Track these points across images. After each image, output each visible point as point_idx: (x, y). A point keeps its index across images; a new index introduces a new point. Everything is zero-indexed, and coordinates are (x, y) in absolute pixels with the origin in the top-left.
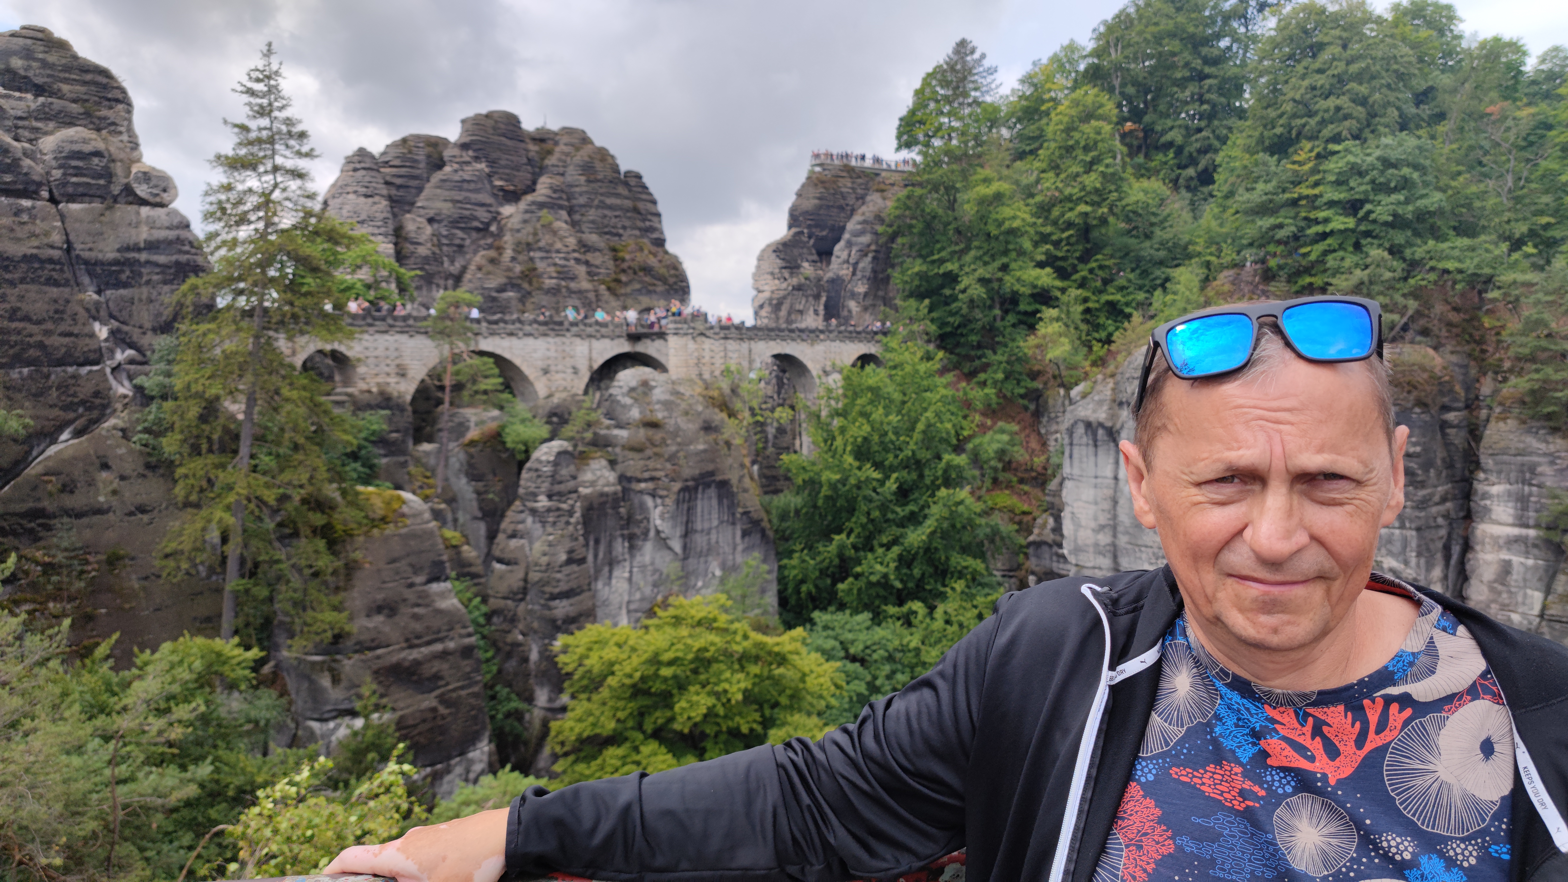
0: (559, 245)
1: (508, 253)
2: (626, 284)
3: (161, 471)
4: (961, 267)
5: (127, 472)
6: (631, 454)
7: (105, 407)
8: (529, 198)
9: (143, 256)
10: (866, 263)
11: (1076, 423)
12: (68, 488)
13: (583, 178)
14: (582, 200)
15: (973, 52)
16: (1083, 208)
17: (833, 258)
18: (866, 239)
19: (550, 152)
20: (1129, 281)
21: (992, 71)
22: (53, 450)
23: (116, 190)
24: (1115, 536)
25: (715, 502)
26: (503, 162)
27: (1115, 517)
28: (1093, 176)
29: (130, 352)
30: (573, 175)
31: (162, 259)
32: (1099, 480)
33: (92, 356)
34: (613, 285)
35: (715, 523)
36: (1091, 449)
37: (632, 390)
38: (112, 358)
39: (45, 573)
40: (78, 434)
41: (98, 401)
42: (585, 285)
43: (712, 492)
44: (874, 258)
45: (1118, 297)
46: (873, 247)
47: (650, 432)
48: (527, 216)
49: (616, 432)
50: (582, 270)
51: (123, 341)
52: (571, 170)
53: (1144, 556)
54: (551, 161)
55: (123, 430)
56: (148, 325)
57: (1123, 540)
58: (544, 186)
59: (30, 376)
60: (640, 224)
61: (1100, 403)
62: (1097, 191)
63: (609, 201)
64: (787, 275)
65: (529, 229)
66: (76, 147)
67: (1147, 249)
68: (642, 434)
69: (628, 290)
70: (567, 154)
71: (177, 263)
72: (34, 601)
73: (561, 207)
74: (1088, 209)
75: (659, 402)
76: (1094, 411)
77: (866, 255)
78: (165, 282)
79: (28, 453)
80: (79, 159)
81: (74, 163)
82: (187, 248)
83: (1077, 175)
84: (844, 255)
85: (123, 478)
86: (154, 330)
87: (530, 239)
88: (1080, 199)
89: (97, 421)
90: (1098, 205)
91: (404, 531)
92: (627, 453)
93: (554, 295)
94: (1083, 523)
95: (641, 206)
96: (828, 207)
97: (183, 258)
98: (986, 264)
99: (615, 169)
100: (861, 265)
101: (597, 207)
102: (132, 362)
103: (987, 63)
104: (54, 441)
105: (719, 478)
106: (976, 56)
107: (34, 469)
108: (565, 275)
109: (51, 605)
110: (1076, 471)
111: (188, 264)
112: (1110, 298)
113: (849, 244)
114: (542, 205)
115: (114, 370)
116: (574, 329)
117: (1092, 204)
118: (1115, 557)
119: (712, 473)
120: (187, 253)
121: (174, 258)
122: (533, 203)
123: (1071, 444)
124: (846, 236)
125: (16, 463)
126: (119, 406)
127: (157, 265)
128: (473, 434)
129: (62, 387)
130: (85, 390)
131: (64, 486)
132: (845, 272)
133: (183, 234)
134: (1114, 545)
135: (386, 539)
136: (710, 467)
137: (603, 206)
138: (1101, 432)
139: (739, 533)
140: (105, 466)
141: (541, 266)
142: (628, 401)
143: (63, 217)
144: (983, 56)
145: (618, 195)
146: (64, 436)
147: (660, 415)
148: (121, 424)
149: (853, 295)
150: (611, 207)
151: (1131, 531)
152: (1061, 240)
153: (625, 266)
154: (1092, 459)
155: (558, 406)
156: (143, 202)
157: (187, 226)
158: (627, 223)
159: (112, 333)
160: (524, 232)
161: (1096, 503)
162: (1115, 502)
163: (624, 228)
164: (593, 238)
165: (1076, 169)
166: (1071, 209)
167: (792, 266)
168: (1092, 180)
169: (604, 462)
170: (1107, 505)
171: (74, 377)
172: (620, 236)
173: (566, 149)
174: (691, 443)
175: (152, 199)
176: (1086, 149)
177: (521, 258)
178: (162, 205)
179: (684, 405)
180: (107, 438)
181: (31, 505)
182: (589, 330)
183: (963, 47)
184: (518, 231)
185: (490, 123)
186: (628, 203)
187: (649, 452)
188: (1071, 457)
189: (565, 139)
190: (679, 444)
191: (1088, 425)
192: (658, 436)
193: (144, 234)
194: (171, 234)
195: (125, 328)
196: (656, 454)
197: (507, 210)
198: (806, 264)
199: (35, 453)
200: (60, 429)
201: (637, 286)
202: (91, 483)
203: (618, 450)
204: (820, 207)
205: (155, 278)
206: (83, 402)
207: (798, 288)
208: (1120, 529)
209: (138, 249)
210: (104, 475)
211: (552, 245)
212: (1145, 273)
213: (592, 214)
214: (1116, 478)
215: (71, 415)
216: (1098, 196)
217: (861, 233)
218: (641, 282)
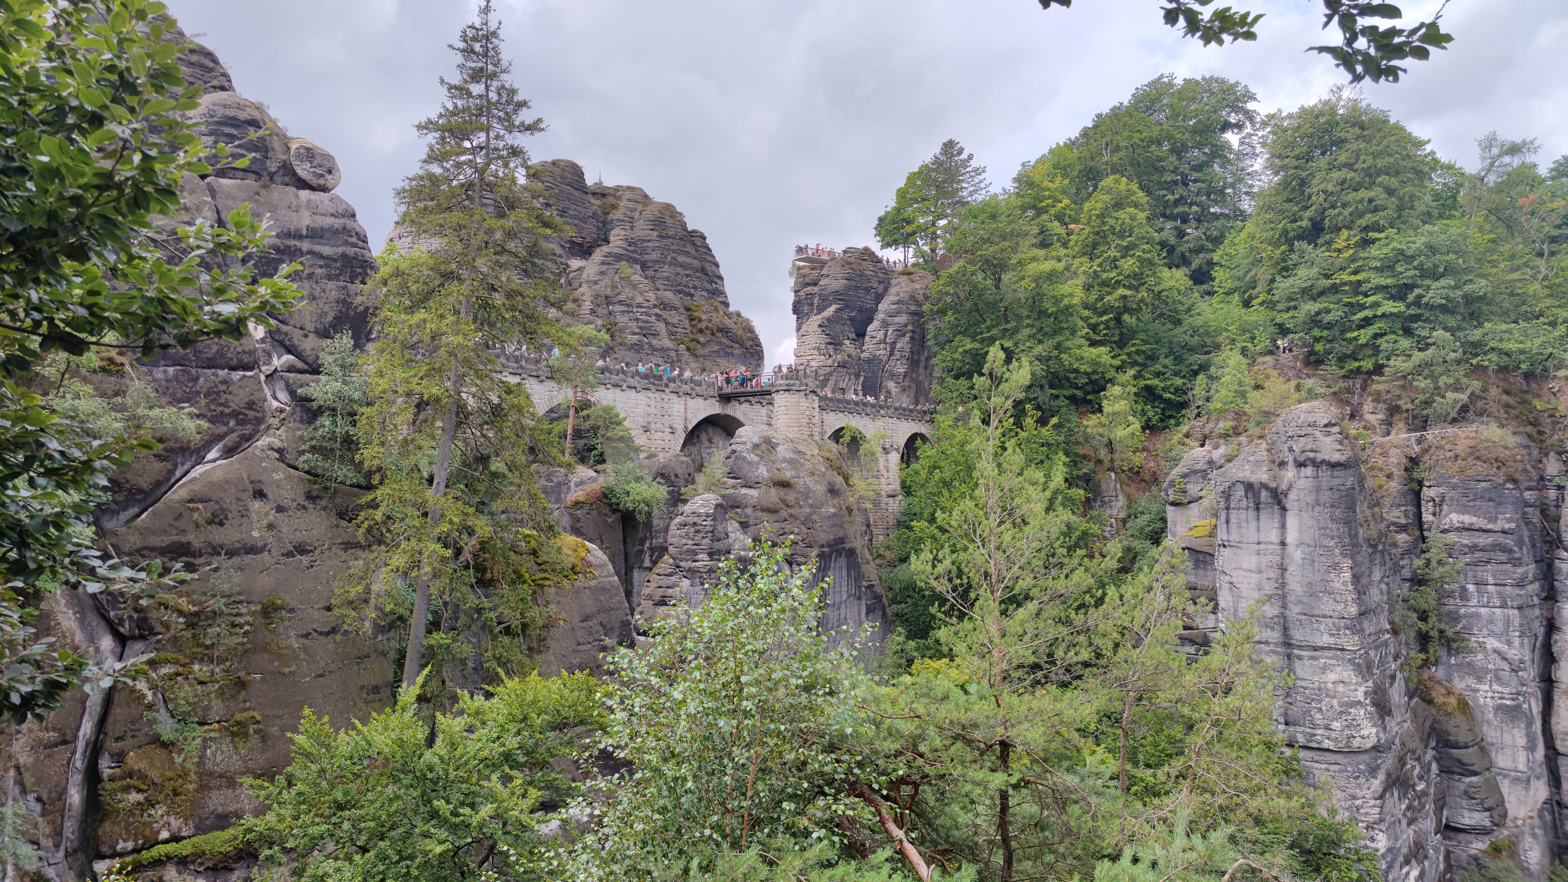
0: (640, 299)
1: (587, 305)
2: (704, 345)
3: (324, 503)
4: (1016, 344)
5: (285, 503)
6: (765, 516)
7: (259, 421)
8: (605, 249)
9: (305, 245)
10: (903, 343)
11: (1234, 484)
12: (218, 520)
13: (655, 233)
14: (655, 256)
15: (961, 151)
16: (1122, 291)
17: (867, 339)
18: (902, 319)
19: (614, 207)
20: (1165, 367)
21: (978, 171)
22: (199, 470)
23: (273, 167)
24: (1284, 607)
25: (844, 572)
26: (572, 212)
27: (1283, 585)
28: (1131, 261)
29: (288, 358)
30: (642, 229)
31: (326, 250)
32: (1262, 546)
33: (246, 359)
34: (691, 345)
35: (845, 597)
36: (1252, 513)
37: (756, 446)
38: (269, 363)
39: (190, 625)
40: (229, 452)
41: (251, 414)
42: (667, 343)
43: (842, 561)
44: (912, 338)
45: (1155, 382)
46: (910, 328)
47: (782, 492)
48: (604, 268)
49: (744, 491)
50: (661, 327)
51: (282, 344)
52: (640, 225)
53: (1322, 627)
54: (615, 215)
55: (279, 451)
56: (310, 327)
57: (1294, 610)
58: (617, 238)
59: (176, 378)
60: (708, 286)
61: (1258, 464)
62: (1135, 276)
63: (681, 259)
64: (831, 352)
65: (607, 281)
66: (230, 113)
67: (1180, 335)
68: (773, 495)
69: (706, 351)
70: (633, 210)
71: (344, 256)
72: (176, 662)
73: (636, 261)
74: (1128, 293)
75: (784, 460)
76: (1252, 472)
77: (904, 335)
78: (330, 278)
79: (171, 472)
80: (233, 126)
81: (228, 130)
82: (354, 240)
83: (1115, 260)
84: (880, 335)
85: (280, 509)
86: (317, 332)
87: (608, 292)
88: (1118, 282)
89: (248, 438)
90: (1136, 289)
91: (593, 583)
92: (759, 514)
93: (637, 351)
94: (1244, 594)
95: (708, 266)
96: (857, 288)
97: (351, 251)
98: (1040, 342)
99: (683, 226)
100: (899, 345)
101: (671, 264)
102: (291, 369)
103: (974, 163)
104: (200, 461)
105: (848, 546)
106: (964, 156)
107: (178, 493)
108: (647, 332)
109: (196, 667)
110: (1234, 537)
111: (356, 258)
112: (1149, 382)
113: (885, 324)
114: (619, 258)
115: (267, 376)
116: (672, 385)
117: (1129, 288)
118: (1285, 630)
119: (841, 540)
120: (355, 245)
121: (340, 250)
122: (610, 254)
123: (1228, 508)
124: (880, 316)
125: (158, 484)
126: (275, 422)
127: (321, 256)
128: (575, 494)
129: (212, 394)
130: (238, 399)
131: (214, 515)
132: (882, 353)
133: (349, 223)
134: (1283, 616)
135: (577, 592)
136: (841, 534)
137: (674, 263)
138: (1264, 493)
139: (864, 609)
140: (260, 494)
141: (622, 320)
142: (753, 458)
143: (213, 192)
144: (971, 157)
145: (687, 254)
146: (211, 456)
147: (788, 475)
148: (278, 444)
149: (892, 376)
150: (682, 265)
151: (1305, 600)
152: (1097, 325)
153: (703, 325)
154: (1253, 524)
155: (664, 467)
156: (303, 184)
157: (353, 215)
158: (698, 284)
159: (270, 333)
160: (602, 284)
161: (1260, 572)
162: (1283, 569)
163: (695, 288)
164: (669, 296)
165: (1113, 253)
166: (1109, 293)
167: (835, 343)
168: (1128, 264)
169: (736, 525)
170: (1273, 574)
171: (224, 382)
172: (692, 296)
173: (631, 205)
174: (822, 505)
175: (314, 181)
176: (1121, 235)
177: (600, 311)
178: (324, 189)
179: (808, 465)
180: (262, 459)
181: (175, 538)
182: (686, 388)
183: (949, 147)
184: (596, 283)
185: (557, 171)
186: (696, 263)
187: (784, 514)
188: (1228, 522)
189: (628, 195)
190: (811, 506)
191: (1249, 487)
192: (791, 497)
193: (305, 221)
194: (338, 223)
195: (284, 328)
196: (791, 516)
197: (575, 263)
198: (847, 342)
199: (178, 474)
200: (207, 446)
201: (716, 348)
202: (244, 514)
203: (749, 511)
204: (849, 288)
205: (319, 271)
206: (235, 414)
207: (843, 365)
208: (1291, 598)
209: (301, 237)
210: (256, 505)
211: (633, 299)
212: (1179, 360)
213: (666, 271)
214: (1283, 544)
215: (222, 429)
216: (1136, 280)
217: (898, 313)
218: (719, 343)
